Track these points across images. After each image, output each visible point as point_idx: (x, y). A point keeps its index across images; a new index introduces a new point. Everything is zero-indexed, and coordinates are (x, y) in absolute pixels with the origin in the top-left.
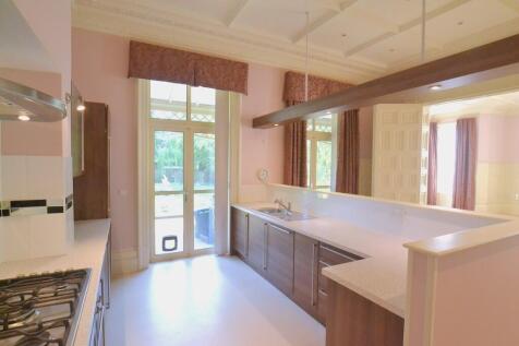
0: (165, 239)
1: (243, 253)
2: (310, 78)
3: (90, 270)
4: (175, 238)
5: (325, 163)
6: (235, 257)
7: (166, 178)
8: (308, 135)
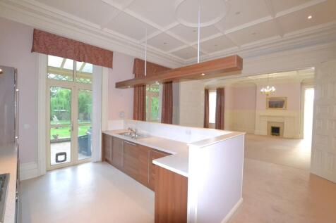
0: (57, 155)
1: (110, 159)
2: (147, 62)
3: (9, 174)
4: (65, 154)
5: (156, 109)
6: (105, 162)
7: (56, 117)
8: (147, 93)
